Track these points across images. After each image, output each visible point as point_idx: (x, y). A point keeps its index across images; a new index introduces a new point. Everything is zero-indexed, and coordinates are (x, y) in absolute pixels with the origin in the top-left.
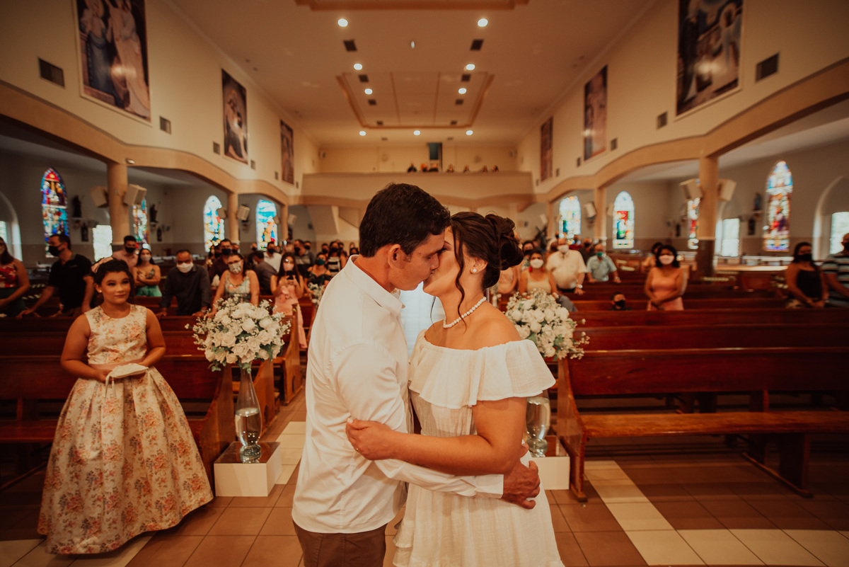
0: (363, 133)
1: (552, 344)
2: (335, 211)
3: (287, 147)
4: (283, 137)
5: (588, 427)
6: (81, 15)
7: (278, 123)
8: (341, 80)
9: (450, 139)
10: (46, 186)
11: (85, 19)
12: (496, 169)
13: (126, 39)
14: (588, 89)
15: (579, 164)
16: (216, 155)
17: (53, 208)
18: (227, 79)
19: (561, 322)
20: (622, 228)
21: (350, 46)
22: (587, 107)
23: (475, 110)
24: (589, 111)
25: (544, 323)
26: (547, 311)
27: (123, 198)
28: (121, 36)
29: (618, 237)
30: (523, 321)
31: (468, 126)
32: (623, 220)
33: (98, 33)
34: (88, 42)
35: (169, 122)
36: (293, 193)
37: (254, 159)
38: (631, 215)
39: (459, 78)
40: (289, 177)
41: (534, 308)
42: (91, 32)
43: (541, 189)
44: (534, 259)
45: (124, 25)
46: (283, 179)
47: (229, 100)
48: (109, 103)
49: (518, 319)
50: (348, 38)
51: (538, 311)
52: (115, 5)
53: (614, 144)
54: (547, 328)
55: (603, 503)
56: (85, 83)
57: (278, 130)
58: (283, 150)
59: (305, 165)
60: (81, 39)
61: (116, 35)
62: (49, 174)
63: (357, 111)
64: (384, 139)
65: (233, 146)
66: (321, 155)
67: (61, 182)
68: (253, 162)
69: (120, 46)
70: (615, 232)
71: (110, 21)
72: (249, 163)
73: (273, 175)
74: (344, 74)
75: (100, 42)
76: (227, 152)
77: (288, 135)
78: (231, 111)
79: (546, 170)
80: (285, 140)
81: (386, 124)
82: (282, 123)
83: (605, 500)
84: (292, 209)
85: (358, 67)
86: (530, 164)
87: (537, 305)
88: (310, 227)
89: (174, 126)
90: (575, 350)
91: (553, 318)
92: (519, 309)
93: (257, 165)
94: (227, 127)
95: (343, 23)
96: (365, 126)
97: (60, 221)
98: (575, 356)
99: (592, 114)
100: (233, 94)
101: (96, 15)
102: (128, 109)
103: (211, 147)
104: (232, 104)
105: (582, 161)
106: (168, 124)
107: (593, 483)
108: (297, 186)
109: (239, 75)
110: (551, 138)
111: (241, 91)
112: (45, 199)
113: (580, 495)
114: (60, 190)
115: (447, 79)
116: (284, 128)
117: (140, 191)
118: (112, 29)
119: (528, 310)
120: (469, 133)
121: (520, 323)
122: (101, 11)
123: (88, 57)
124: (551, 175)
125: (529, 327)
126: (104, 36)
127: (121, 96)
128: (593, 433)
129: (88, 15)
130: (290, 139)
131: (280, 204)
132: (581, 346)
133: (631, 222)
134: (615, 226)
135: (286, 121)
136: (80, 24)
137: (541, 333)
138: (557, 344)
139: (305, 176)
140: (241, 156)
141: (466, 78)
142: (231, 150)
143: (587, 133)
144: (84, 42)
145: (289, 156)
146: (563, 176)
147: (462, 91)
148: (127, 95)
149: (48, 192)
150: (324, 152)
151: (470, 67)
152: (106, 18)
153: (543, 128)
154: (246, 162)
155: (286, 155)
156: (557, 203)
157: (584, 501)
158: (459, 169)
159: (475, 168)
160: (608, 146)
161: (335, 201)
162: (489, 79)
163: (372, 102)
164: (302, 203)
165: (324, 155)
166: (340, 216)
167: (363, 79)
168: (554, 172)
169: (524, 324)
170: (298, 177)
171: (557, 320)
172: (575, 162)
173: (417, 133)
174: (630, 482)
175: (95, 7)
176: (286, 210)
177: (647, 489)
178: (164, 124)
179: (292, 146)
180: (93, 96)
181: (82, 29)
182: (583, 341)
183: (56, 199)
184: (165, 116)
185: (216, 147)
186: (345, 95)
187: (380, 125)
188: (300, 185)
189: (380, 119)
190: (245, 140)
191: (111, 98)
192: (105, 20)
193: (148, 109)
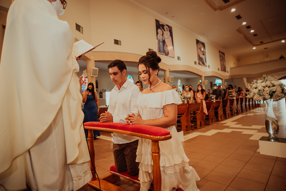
0: (254, 48)
1: (268, 94)
2: (245, 80)
4: (220, 56)
6: (157, 36)
7: (218, 52)
8: (239, 31)
11: (158, 37)
13: (168, 38)
16: (195, 65)
18: (198, 42)
21: (239, 17)
27: (168, 80)
28: (166, 38)
33: (161, 39)
34: (159, 41)
35: (180, 57)
36: (227, 75)
37: (209, 65)
40: (224, 69)
42: (159, 39)
45: (167, 35)
46: (222, 70)
47: (199, 48)
48: (164, 55)
50: (237, 15)
52: (165, 31)
56: (158, 52)
58: (221, 61)
59: (230, 64)
60: (157, 41)
63: (250, 41)
64: (266, 48)
65: (201, 61)
66: (238, 60)
68: (209, 66)
69: (166, 41)
71: (164, 35)
72: (208, 66)
73: (217, 69)
74: (239, 28)
75: (161, 41)
76: (199, 64)
77: (223, 55)
78: (200, 51)
80: (221, 57)
81: (264, 42)
82: (220, 52)
84: (226, 81)
85: (244, 23)
88: (235, 86)
89: (181, 58)
93: (211, 67)
94: (199, 56)
95: (233, 10)
96: (254, 46)
100: (201, 45)
102: (169, 56)
103: (194, 63)
104: (200, 49)
106: (180, 58)
109: (202, 39)
111: (203, 44)
116: (221, 53)
117: (172, 77)
118: (164, 37)
121: (256, 88)
122: (162, 33)
123: (159, 45)
126: (162, 39)
129: (159, 35)
130: (223, 57)
131: (222, 79)
135: (221, 51)
136: (157, 38)
139: (231, 68)
140: (204, 64)
142: (201, 63)
144: (158, 42)
145: (224, 62)
148: (168, 52)
154: (206, 66)
155: (222, 62)
161: (244, 76)
163: (255, 35)
164: (230, 78)
165: (239, 60)
166: (247, 82)
167: (248, 27)
170: (228, 69)
175: (160, 33)
176: (224, 80)
178: (179, 58)
179: (224, 59)
180: (160, 54)
181: (157, 39)
184: (179, 56)
185: (195, 63)
186: (242, 36)
187: (262, 43)
188: (229, 72)
189: (261, 41)
190: (205, 59)
191: (164, 54)
192: (163, 35)
193: (174, 55)
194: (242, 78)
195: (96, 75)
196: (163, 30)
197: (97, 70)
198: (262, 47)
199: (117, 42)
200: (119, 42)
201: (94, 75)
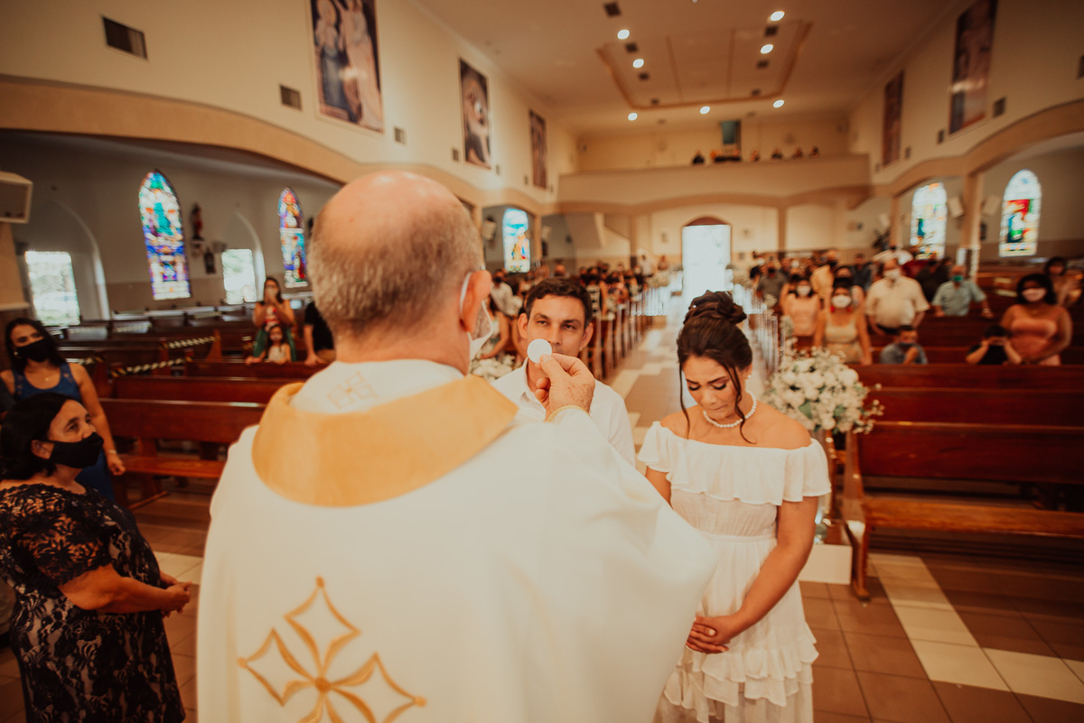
0: (633, 117)
1: (831, 415)
2: (599, 219)
3: (538, 141)
4: (533, 131)
5: (875, 515)
6: (315, 26)
8: (603, 53)
9: (751, 115)
10: (283, 208)
11: (317, 31)
12: (815, 151)
13: (358, 43)
14: (963, 24)
15: (941, 138)
16: (454, 163)
17: (292, 232)
18: (465, 69)
19: (844, 388)
20: (1018, 225)
21: (613, 10)
22: (960, 52)
23: (785, 73)
24: (963, 59)
25: (821, 389)
26: (828, 374)
28: (352, 42)
29: (1010, 239)
30: (797, 386)
31: (776, 95)
32: (1019, 215)
33: (331, 43)
34: (322, 55)
35: (404, 132)
36: (547, 200)
37: (499, 163)
38: (1036, 206)
39: (762, 33)
40: (540, 180)
41: (812, 370)
42: (324, 44)
43: (883, 178)
44: (838, 294)
45: (356, 28)
46: (535, 183)
47: (468, 95)
49: (791, 383)
51: (816, 374)
52: (346, 7)
53: (1000, 107)
54: (826, 396)
55: (890, 605)
56: (320, 102)
57: (526, 124)
58: (534, 147)
59: (560, 162)
60: (315, 53)
61: (348, 41)
62: (286, 195)
63: (625, 90)
64: (661, 122)
65: (473, 148)
66: (581, 149)
67: (297, 203)
68: (498, 168)
69: (351, 53)
70: (1004, 233)
71: (342, 28)
73: (521, 180)
74: (605, 45)
75: (332, 52)
76: (467, 158)
77: (538, 127)
78: (472, 108)
79: (890, 151)
80: (535, 135)
81: (663, 101)
82: (532, 114)
83: (894, 602)
84: (547, 220)
85: (624, 35)
86: (867, 142)
87: (816, 366)
88: (569, 240)
89: (409, 135)
90: (860, 423)
91: (835, 384)
92: (794, 371)
93: (502, 170)
94: (467, 127)
96: (635, 107)
97: (298, 246)
98: (859, 430)
99: (967, 63)
100: (474, 86)
101: (328, 24)
102: (361, 123)
103: (449, 155)
104: (471, 99)
105: (946, 136)
106: (403, 135)
107: (884, 581)
108: (552, 190)
109: (480, 62)
110: (900, 103)
111: (482, 80)
112: (283, 222)
113: (862, 592)
114: (297, 212)
115: (744, 35)
116: (535, 119)
118: (344, 36)
119: (805, 372)
120: (779, 104)
121: (793, 388)
122: (333, 18)
123: (322, 72)
124: (897, 157)
125: (804, 393)
126: (336, 45)
127: (354, 110)
128: (880, 523)
129: (321, 24)
130: (542, 133)
131: (531, 216)
132: (873, 417)
133: (1033, 217)
134: (1004, 223)
136: (315, 38)
137: (818, 401)
138: (837, 415)
139: (562, 178)
140: (482, 159)
141: (771, 31)
142: (473, 155)
143: (958, 87)
144: (318, 57)
145: (542, 153)
146: (916, 159)
147: (767, 49)
148: (360, 108)
149: (285, 216)
150: (585, 144)
151: (777, 16)
152: (337, 25)
153: (889, 88)
154: (489, 168)
155: (537, 153)
156: (908, 194)
157: (866, 599)
158: (766, 155)
159: (788, 152)
160: (990, 110)
161: (598, 207)
162: (805, 30)
163: (644, 76)
164: (558, 211)
165: (585, 148)
166: (607, 225)
167: (631, 48)
168: (902, 153)
169: (798, 389)
170: (552, 179)
171: (839, 387)
172: (934, 137)
173: (705, 110)
174: (934, 585)
175: (328, 16)
176: (538, 222)
177: (954, 595)
178: (398, 135)
179: (544, 142)
180: (329, 115)
181: (316, 44)
182: (874, 411)
183: (293, 222)
184: (400, 126)
185: (455, 154)
186: (608, 71)
187: (655, 103)
188: (556, 188)
189: (654, 96)
190: (488, 141)
191: (344, 113)
192: (337, 26)
193: (381, 120)
194: (591, 216)
195: (21, 215)
196: (339, 6)
197: (24, 187)
198: (654, 116)
199: (120, 37)
200: (135, 40)
201: (8, 215)
